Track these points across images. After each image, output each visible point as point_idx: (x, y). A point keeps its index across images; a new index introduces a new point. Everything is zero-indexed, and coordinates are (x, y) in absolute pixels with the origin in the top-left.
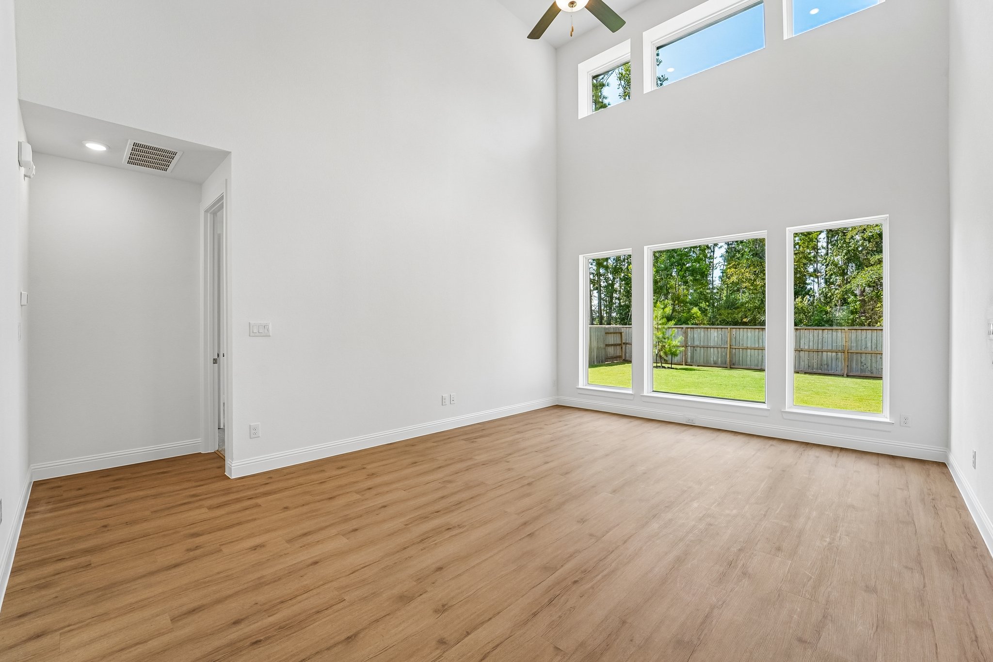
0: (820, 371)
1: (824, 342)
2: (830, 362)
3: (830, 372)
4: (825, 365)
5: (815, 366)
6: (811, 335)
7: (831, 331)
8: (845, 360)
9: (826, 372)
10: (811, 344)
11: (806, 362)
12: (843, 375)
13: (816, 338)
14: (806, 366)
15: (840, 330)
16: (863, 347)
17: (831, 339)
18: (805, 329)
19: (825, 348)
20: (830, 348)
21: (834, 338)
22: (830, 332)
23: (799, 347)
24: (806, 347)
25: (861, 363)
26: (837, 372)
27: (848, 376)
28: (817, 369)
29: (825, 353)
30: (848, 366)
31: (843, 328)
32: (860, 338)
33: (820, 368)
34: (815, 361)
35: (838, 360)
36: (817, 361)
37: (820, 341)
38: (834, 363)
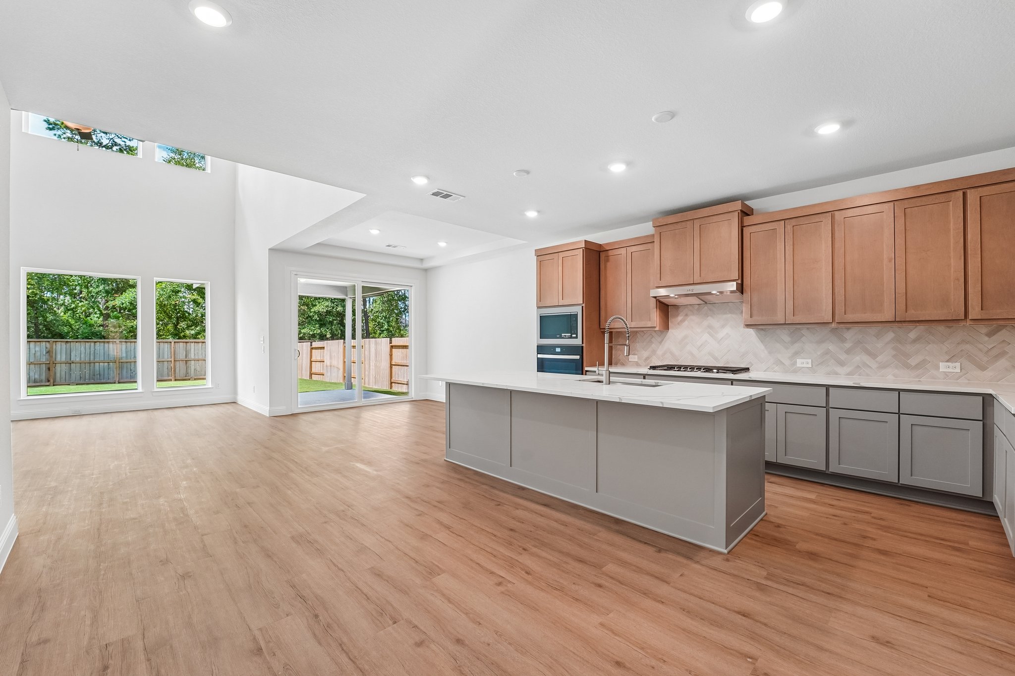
1: (96, 354)
2: (102, 373)
3: (102, 381)
4: (97, 375)
5: (87, 377)
6: (82, 348)
7: (102, 344)
8: (116, 368)
9: (99, 381)
10: (83, 356)
11: (78, 373)
13: (88, 351)
14: (78, 378)
17: (103, 351)
18: (76, 342)
19: (97, 360)
20: (102, 359)
23: (69, 360)
24: (78, 359)
25: (131, 370)
27: (119, 383)
29: (97, 364)
30: (119, 374)
31: (115, 340)
32: (127, 349)
34: (87, 372)
35: (110, 370)
36: (89, 372)
37: (92, 352)
38: (106, 372)
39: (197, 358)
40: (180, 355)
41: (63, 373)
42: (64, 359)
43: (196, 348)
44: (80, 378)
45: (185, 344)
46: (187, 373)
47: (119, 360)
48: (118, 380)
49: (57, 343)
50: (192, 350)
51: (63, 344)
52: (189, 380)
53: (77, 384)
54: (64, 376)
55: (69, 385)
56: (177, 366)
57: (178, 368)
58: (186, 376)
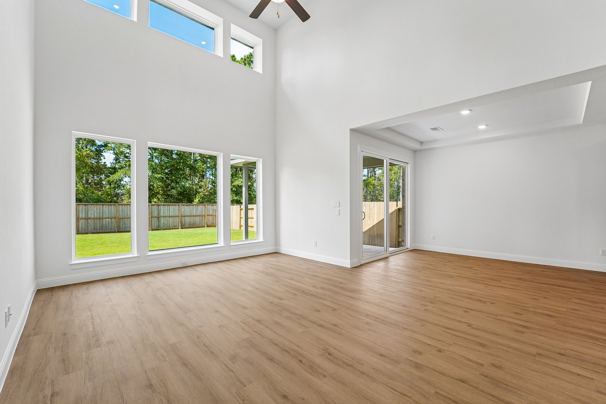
0: (102, 231)
1: (103, 213)
2: (107, 226)
6: (95, 209)
9: (105, 231)
10: (95, 214)
11: (93, 225)
12: (115, 232)
13: (98, 210)
14: (93, 229)
15: (113, 205)
16: (126, 215)
17: (108, 211)
18: (91, 205)
19: (104, 216)
20: (108, 216)
21: (109, 211)
22: (107, 206)
24: (92, 216)
25: (125, 224)
26: (112, 230)
27: (118, 232)
28: (100, 230)
29: (104, 220)
30: (118, 226)
32: (124, 210)
33: (101, 229)
34: (98, 225)
35: (112, 223)
36: (99, 224)
37: (101, 212)
38: (110, 225)
39: (165, 215)
40: (155, 214)
41: (83, 226)
42: (84, 216)
43: (164, 209)
44: (94, 229)
45: (157, 206)
46: (159, 225)
47: (118, 217)
48: (117, 230)
49: (80, 205)
50: (162, 210)
51: (83, 206)
52: (160, 230)
53: (92, 233)
54: (84, 228)
55: (87, 233)
56: (153, 221)
57: (153, 222)
58: (158, 227)
